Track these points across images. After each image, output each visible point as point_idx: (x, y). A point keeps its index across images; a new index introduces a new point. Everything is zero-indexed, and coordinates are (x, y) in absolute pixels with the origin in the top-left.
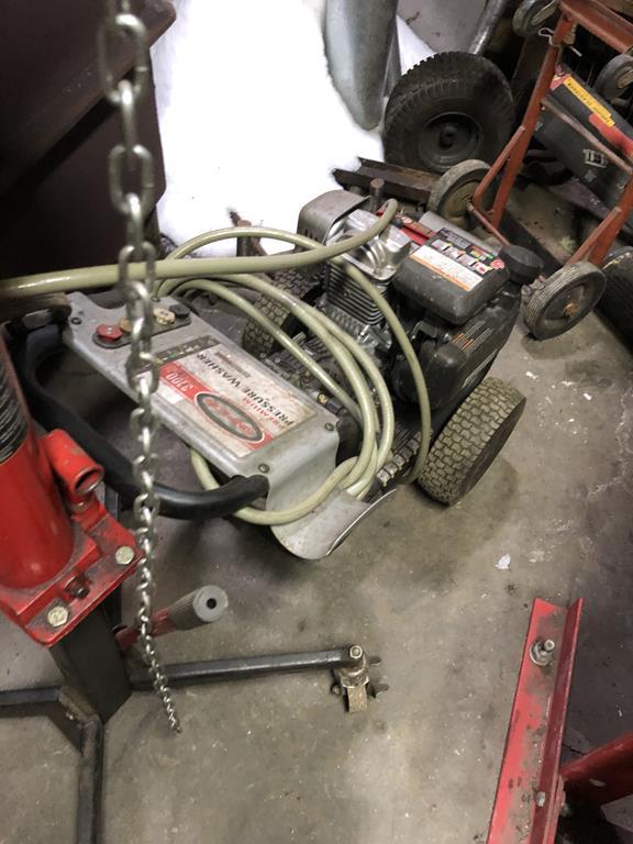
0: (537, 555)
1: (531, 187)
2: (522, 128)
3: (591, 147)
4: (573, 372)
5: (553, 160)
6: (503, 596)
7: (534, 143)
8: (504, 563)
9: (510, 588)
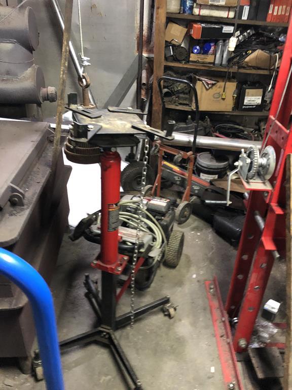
0: (202, 272)
1: (164, 189)
2: (158, 175)
3: (176, 175)
4: (193, 229)
5: (167, 181)
6: (197, 284)
7: (162, 178)
8: (194, 276)
9: (198, 281)
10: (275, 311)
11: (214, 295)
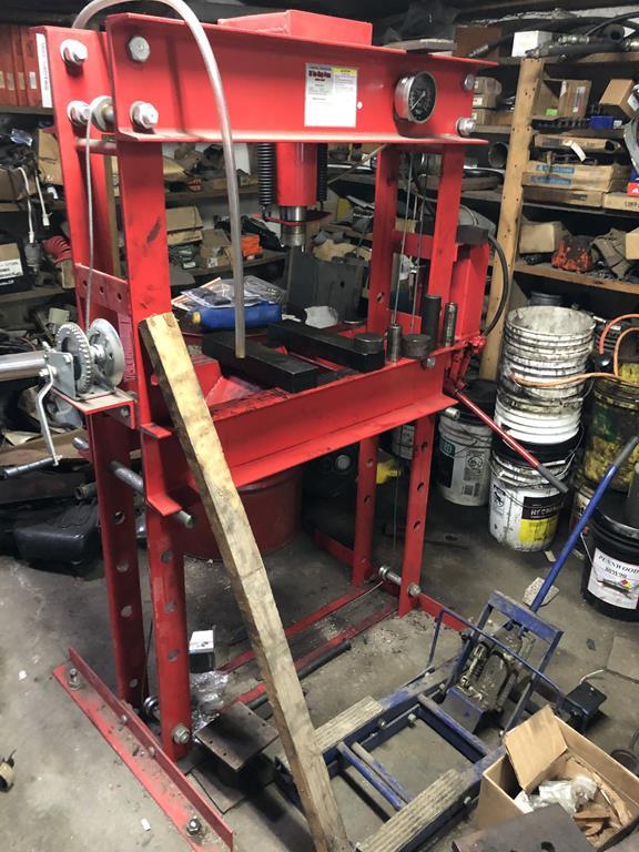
6: (36, 685)
8: (23, 675)
9: (36, 680)
10: (211, 646)
11: (83, 687)
